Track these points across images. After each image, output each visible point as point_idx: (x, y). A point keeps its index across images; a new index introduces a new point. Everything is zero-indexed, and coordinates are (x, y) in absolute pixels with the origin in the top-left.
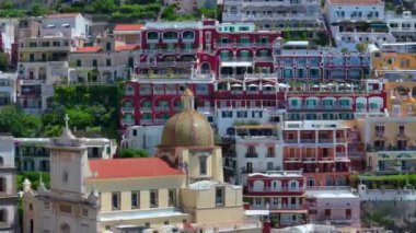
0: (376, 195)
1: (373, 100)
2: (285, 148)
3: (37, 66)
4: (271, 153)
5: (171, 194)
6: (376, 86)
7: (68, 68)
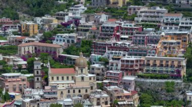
0: (139, 79)
1: (152, 51)
2: (121, 64)
3: (82, 32)
4: (117, 65)
5: (73, 77)
6: (154, 47)
7: (88, 34)
